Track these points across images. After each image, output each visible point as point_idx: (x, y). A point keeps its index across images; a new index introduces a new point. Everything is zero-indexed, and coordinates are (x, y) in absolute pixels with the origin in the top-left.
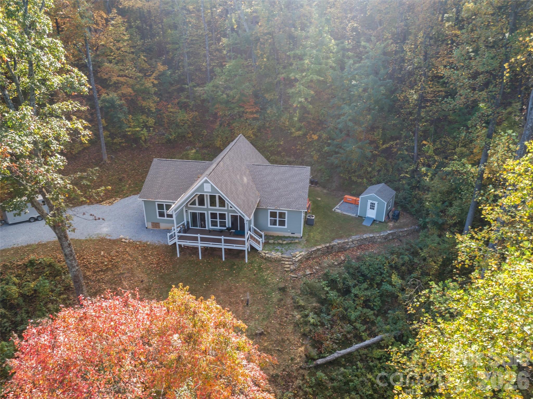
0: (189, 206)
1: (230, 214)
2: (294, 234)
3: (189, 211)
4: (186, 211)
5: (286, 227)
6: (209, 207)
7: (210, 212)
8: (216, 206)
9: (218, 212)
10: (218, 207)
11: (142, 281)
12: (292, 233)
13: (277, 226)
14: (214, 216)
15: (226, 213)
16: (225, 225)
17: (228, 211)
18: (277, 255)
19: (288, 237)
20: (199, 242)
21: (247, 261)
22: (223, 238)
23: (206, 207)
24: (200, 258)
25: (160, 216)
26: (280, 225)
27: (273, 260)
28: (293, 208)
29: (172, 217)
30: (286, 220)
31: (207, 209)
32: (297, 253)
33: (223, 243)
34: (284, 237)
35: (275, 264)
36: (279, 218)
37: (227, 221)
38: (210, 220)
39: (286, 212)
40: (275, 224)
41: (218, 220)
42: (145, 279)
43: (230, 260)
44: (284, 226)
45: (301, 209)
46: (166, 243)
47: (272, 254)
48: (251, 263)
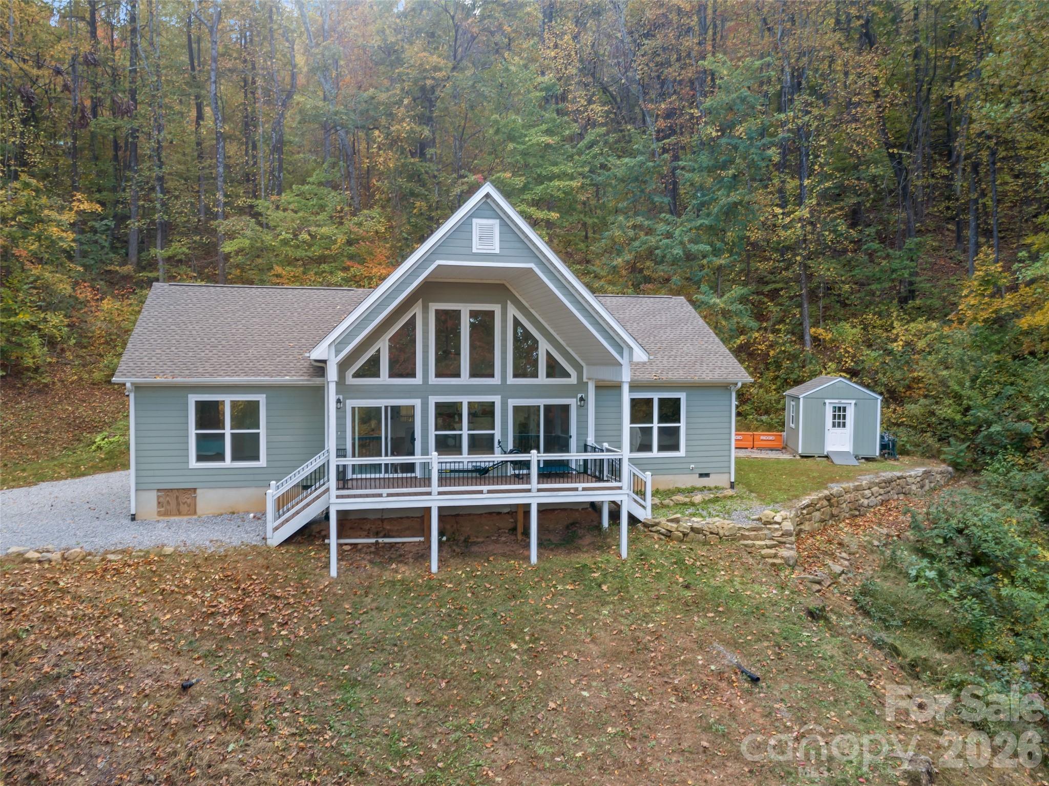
0: (350, 380)
1: (512, 403)
2: (707, 475)
3: (350, 403)
4: (338, 401)
5: (682, 452)
6: (433, 380)
7: (433, 400)
8: (458, 375)
9: (465, 400)
10: (465, 378)
11: (185, 688)
12: (701, 475)
13: (655, 453)
14: (448, 415)
15: (497, 399)
16: (491, 450)
17: (506, 391)
18: (718, 522)
19: (692, 490)
20: (435, 487)
21: (624, 554)
22: (535, 457)
23: (418, 380)
24: (434, 567)
25: (200, 458)
26: (661, 448)
27: (713, 539)
28: (707, 375)
29: (256, 458)
30: (682, 425)
31: (424, 391)
32: (768, 513)
33: (534, 483)
34: (679, 491)
35: (724, 549)
36: (661, 420)
37: (497, 433)
38: (432, 433)
39: (682, 396)
40: (647, 447)
41: (465, 433)
42: (202, 677)
43: (561, 560)
44: (676, 447)
45: (731, 378)
46: (255, 541)
47: (697, 522)
48: (642, 557)
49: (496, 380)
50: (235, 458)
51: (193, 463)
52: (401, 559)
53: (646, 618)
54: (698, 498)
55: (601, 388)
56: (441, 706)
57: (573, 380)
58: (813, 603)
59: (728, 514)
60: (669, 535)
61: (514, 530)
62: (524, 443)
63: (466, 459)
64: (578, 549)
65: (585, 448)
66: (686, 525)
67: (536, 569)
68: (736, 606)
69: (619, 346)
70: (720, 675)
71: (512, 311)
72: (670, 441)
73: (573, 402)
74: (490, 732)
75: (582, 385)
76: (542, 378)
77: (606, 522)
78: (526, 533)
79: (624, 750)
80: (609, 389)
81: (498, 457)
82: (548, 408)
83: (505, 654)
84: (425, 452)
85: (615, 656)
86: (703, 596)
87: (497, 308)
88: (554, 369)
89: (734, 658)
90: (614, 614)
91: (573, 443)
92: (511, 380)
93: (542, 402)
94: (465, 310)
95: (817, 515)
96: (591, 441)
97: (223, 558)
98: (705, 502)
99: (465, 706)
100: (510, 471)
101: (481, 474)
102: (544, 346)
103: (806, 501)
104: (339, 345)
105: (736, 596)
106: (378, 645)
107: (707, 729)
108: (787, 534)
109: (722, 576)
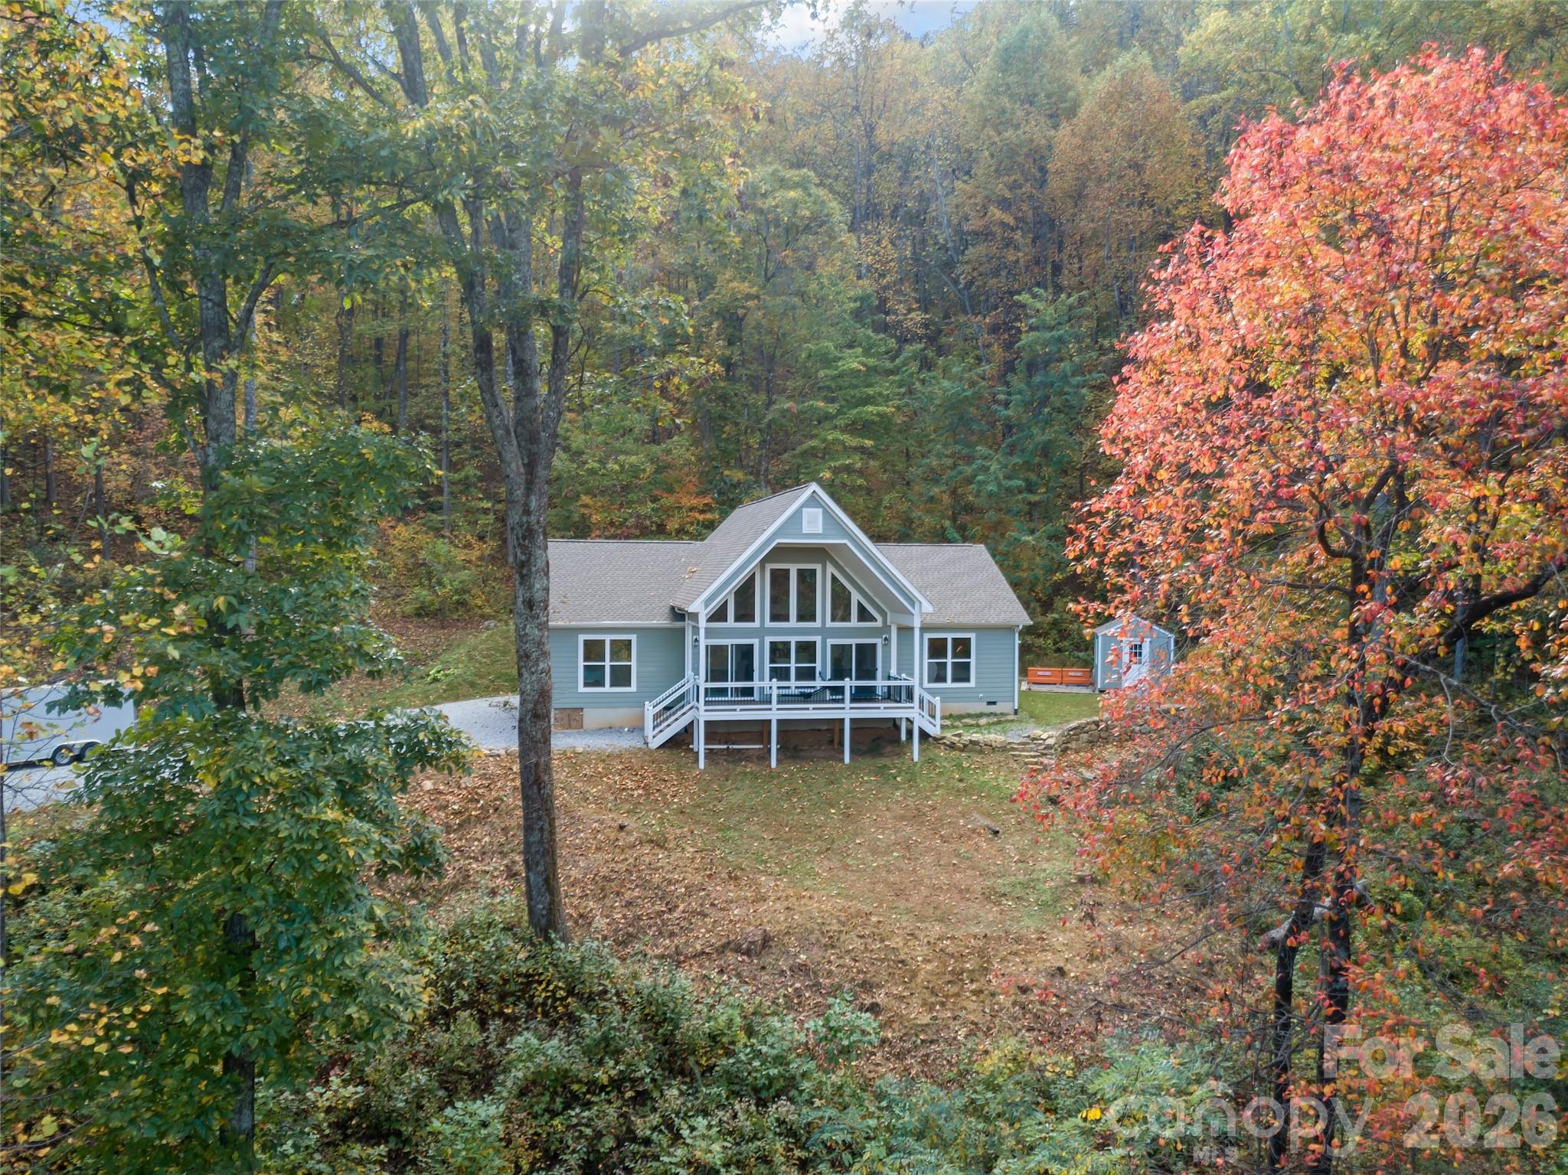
1: (830, 642)
2: (994, 704)
3: (704, 643)
4: (695, 640)
5: (972, 684)
6: (768, 624)
7: (768, 640)
8: (788, 620)
9: (793, 640)
10: (793, 622)
12: (989, 703)
13: (949, 684)
14: (779, 651)
15: (818, 639)
16: (813, 678)
17: (824, 632)
18: (994, 737)
19: (981, 715)
20: (774, 705)
21: (916, 758)
22: (848, 684)
23: (757, 624)
24: (774, 764)
25: (586, 685)
26: (954, 680)
27: (987, 750)
28: (993, 618)
29: (629, 685)
30: (973, 660)
31: (761, 633)
32: (1038, 732)
33: (847, 703)
34: (969, 716)
35: (999, 757)
36: (954, 656)
37: (818, 666)
38: (767, 665)
39: (972, 636)
40: (941, 678)
41: (793, 665)
42: (630, 822)
43: (865, 762)
44: (967, 680)
45: (1014, 621)
46: (640, 745)
47: (976, 737)
48: (930, 761)
49: (818, 624)
50: (612, 685)
51: (581, 689)
52: (748, 759)
53: (927, 798)
54: (983, 721)
55: (900, 629)
56: (787, 841)
57: (879, 623)
58: (1054, 792)
59: (1005, 732)
60: (952, 746)
61: (832, 742)
62: (839, 672)
63: (793, 684)
64: (881, 755)
65: (889, 678)
66: (966, 738)
67: (848, 767)
68: (995, 793)
69: (912, 601)
70: (974, 831)
71: (831, 569)
72: (962, 673)
73: (879, 641)
74: (819, 853)
75: (886, 628)
76: (854, 622)
77: (903, 737)
78: (841, 743)
79: (904, 864)
80: (905, 631)
81: (818, 683)
82: (858, 646)
83: (828, 815)
84: (762, 679)
85: (902, 818)
86: (972, 786)
87: (818, 567)
88: (864, 615)
89: (987, 822)
90: (905, 797)
91: (879, 673)
92: (829, 624)
93: (853, 641)
94: (793, 569)
95: (1085, 736)
96: (893, 672)
97: (620, 756)
98: (989, 724)
99: (803, 841)
100: (828, 697)
101: (806, 697)
102: (855, 597)
103: (1074, 724)
104: (707, 602)
105: (998, 787)
106: (741, 808)
107: (958, 855)
108: (1049, 747)
109: (990, 775)
